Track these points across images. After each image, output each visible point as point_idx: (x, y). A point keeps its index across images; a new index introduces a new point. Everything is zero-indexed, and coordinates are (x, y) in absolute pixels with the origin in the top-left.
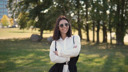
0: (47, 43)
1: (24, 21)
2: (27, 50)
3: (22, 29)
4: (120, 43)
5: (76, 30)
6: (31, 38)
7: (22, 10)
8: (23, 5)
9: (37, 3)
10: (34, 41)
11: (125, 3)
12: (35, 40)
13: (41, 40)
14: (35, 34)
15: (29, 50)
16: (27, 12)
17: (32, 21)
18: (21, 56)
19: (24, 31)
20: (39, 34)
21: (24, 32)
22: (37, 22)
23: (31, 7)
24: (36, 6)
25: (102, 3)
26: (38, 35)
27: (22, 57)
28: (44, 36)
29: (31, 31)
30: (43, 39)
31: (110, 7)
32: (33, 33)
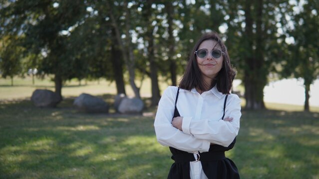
0: (74, 111)
1: (13, 57)
2: (25, 129)
3: (8, 77)
4: (256, 106)
5: (146, 76)
6: (32, 98)
7: (6, 29)
8: (8, 16)
9: (45, 11)
10: (42, 107)
11: (265, 6)
12: (43, 104)
13: (58, 103)
14: (43, 88)
15: (31, 130)
16: (21, 34)
17: (34, 56)
18: (13, 146)
19: (12, 81)
20: (54, 90)
21: (12, 85)
22: (45, 59)
23: (31, 21)
24: (43, 17)
25: (208, 6)
26: (51, 92)
27: (14, 148)
28: (66, 92)
29: (31, 83)
30: (63, 102)
31: (227, 18)
32: (37, 86)
